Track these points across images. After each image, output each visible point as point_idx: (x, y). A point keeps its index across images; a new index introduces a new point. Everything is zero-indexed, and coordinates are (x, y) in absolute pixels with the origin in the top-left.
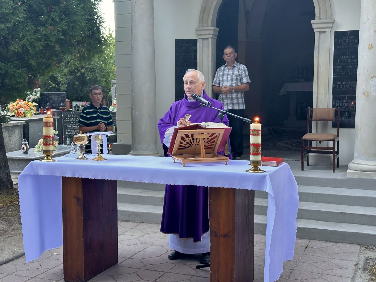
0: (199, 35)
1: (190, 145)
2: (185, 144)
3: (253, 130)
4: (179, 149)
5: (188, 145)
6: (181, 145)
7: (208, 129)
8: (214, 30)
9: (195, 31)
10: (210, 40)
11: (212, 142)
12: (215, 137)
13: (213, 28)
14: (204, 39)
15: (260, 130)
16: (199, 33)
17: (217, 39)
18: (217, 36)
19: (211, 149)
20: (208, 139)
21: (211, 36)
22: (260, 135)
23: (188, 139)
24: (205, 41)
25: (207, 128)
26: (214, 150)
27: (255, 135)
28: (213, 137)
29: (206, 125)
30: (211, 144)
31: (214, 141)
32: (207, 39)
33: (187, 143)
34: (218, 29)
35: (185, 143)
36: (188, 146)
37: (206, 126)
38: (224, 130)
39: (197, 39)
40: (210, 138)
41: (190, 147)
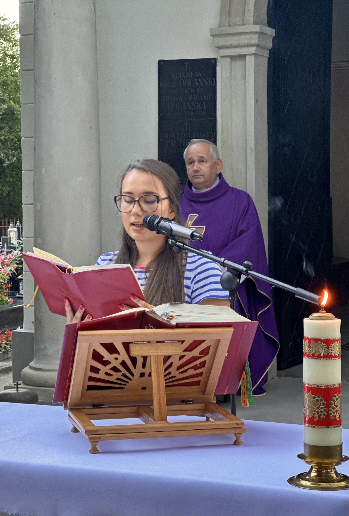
0: (219, 48)
1: (124, 375)
2: (107, 374)
3: (310, 340)
4: (90, 388)
5: (119, 375)
6: (94, 375)
7: (178, 326)
8: (261, 34)
9: (211, 36)
10: (250, 61)
11: (195, 368)
12: (205, 352)
13: (257, 28)
14: (232, 57)
15: (334, 341)
16: (221, 41)
17: (269, 59)
18: (270, 50)
19: (195, 388)
20: (181, 357)
21: (253, 50)
22: (335, 357)
23: (116, 359)
24: (239, 63)
25: (174, 322)
26: (205, 389)
27: (319, 357)
28: (196, 352)
29: (174, 314)
30: (192, 372)
31: (203, 364)
32: (243, 57)
33: (115, 369)
34: (271, 32)
35: (107, 368)
36: (118, 379)
37: (172, 317)
38: (231, 330)
39: (215, 59)
40: (189, 355)
41: (124, 383)
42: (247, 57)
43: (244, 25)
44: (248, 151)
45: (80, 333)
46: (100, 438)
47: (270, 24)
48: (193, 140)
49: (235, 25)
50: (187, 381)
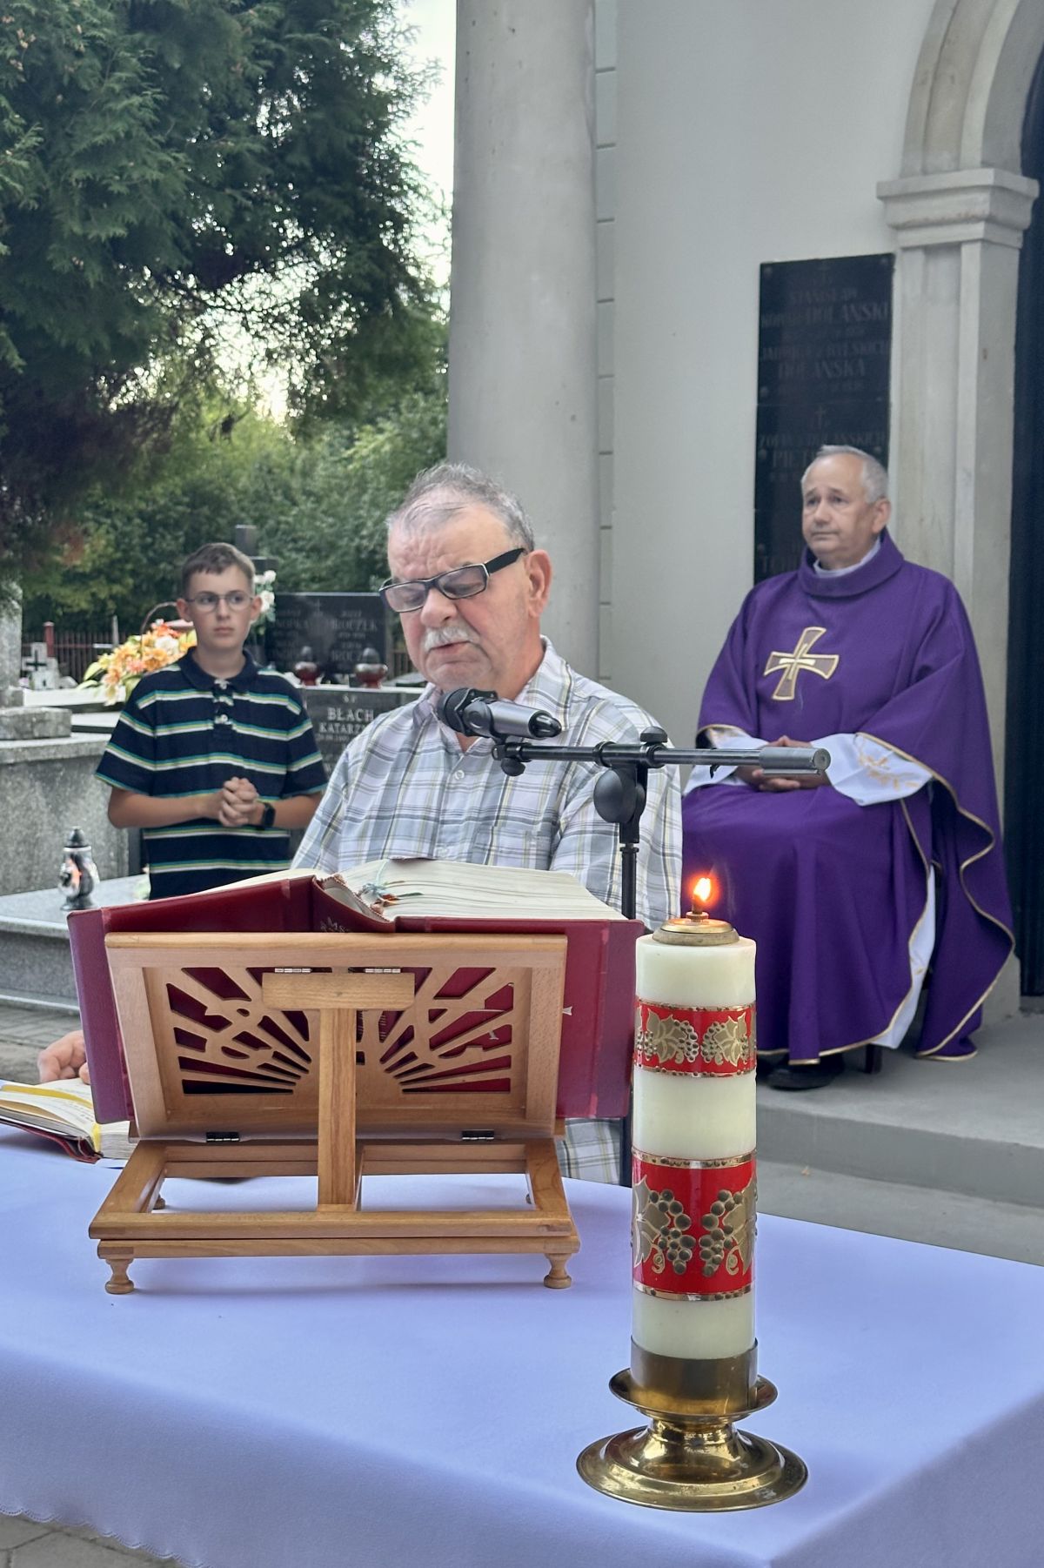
0: (899, 228)
1: (277, 1056)
2: (227, 1051)
4: (190, 1088)
5: (264, 1056)
6: (191, 1054)
7: (404, 927)
8: (997, 190)
9: (880, 203)
10: (971, 258)
11: (484, 1043)
12: (503, 1000)
13: (988, 177)
14: (930, 250)
16: (903, 212)
17: (1023, 254)
19: (496, 1098)
20: (434, 1015)
21: (978, 230)
24: (944, 264)
25: (389, 915)
26: (523, 1100)
28: (475, 1001)
29: (395, 892)
30: (475, 1055)
31: (505, 1036)
32: (954, 248)
33: (245, 1038)
35: (226, 1037)
37: (388, 900)
38: (561, 942)
39: (890, 258)
40: (456, 1009)
41: (289, 1079)
42: (965, 249)
43: (958, 169)
44: (960, 476)
45: (110, 938)
46: (130, 1250)
47: (1028, 171)
48: (826, 448)
49: (939, 171)
50: (470, 1078)
